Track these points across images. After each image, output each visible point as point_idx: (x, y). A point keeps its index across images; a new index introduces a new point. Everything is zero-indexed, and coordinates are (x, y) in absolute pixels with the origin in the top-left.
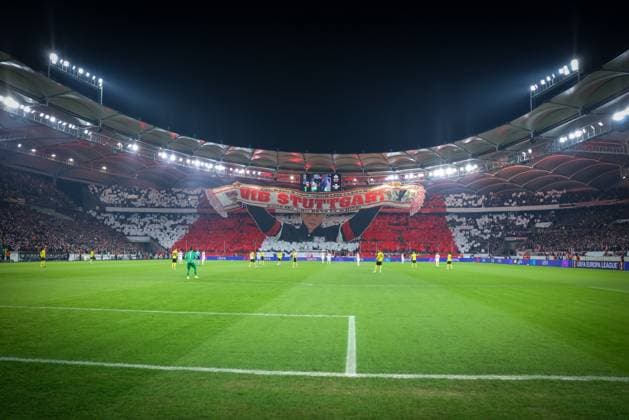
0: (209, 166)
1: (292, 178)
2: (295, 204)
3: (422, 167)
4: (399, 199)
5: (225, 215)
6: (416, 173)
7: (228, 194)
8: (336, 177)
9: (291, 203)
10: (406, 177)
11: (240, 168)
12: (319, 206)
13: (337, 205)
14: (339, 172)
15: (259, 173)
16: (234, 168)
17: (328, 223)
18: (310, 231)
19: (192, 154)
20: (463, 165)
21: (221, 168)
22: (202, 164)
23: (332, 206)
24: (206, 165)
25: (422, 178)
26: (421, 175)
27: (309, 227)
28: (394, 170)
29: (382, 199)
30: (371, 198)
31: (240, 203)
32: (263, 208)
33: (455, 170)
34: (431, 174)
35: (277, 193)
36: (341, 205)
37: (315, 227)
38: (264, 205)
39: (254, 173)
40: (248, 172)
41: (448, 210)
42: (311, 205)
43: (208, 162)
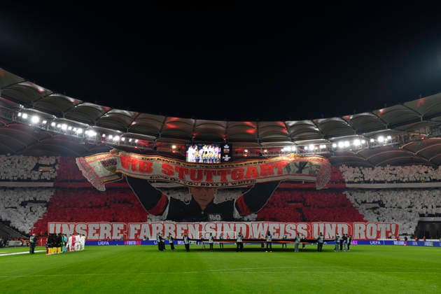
0: (79, 131)
1: (174, 147)
2: (181, 177)
3: (327, 137)
4: (300, 171)
5: (102, 188)
6: (318, 144)
7: (104, 163)
8: (226, 147)
9: (176, 175)
10: (306, 148)
11: (114, 134)
12: (209, 178)
13: (229, 178)
14: (229, 142)
15: (137, 141)
16: (107, 134)
17: (219, 199)
18: (203, 208)
19: (60, 115)
20: (374, 136)
21: (91, 134)
22: (70, 128)
23: (224, 178)
24: (75, 129)
25: (323, 150)
26: (323, 146)
27: (200, 203)
28: (293, 140)
29: (280, 173)
30: (268, 170)
31: (120, 174)
32: (146, 180)
33: (363, 142)
34: (334, 145)
35: (161, 163)
36: (233, 178)
37: (206, 204)
38: (146, 177)
39: (130, 140)
40: (123, 139)
41: (348, 185)
42: (200, 177)
43: (78, 126)
